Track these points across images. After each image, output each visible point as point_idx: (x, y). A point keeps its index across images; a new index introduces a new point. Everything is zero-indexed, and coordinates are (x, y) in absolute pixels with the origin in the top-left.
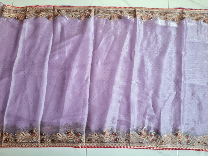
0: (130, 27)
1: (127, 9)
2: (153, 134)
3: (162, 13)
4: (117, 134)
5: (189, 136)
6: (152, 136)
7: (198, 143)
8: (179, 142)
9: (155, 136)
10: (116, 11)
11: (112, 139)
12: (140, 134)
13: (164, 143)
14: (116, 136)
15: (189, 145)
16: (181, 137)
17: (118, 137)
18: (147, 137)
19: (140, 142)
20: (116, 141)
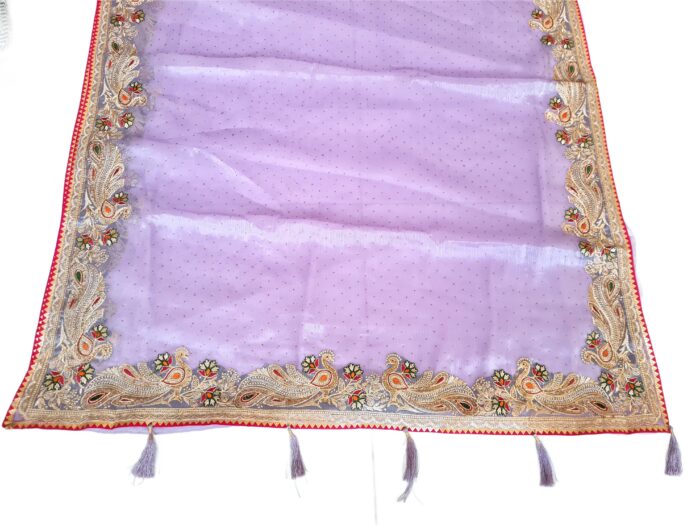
0: (517, 68)
1: (583, 63)
2: (126, 125)
3: (592, 176)
4: (138, 21)
5: (109, 242)
6: (122, 123)
7: (79, 276)
8: (91, 208)
9: (119, 130)
10: (568, 28)
11: (121, 10)
12: (134, 88)
13: (93, 153)
14: (130, 20)
15: (72, 242)
16: (106, 214)
17: (127, 25)
18: (119, 106)
19: (105, 88)
20: (116, 19)
